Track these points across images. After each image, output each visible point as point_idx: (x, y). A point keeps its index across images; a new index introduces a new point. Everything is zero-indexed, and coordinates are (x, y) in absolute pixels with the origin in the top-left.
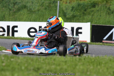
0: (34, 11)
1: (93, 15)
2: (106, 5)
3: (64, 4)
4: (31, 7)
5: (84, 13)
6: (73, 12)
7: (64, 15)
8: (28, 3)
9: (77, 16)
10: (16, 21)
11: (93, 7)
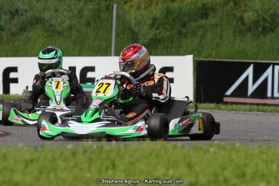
0: (60, 29)
1: (202, 37)
2: (234, 11)
3: (133, 11)
4: (53, 22)
5: (180, 33)
6: (153, 29)
7: (133, 38)
8: (46, 11)
9: (165, 41)
10: (16, 56)
11: (202, 17)
